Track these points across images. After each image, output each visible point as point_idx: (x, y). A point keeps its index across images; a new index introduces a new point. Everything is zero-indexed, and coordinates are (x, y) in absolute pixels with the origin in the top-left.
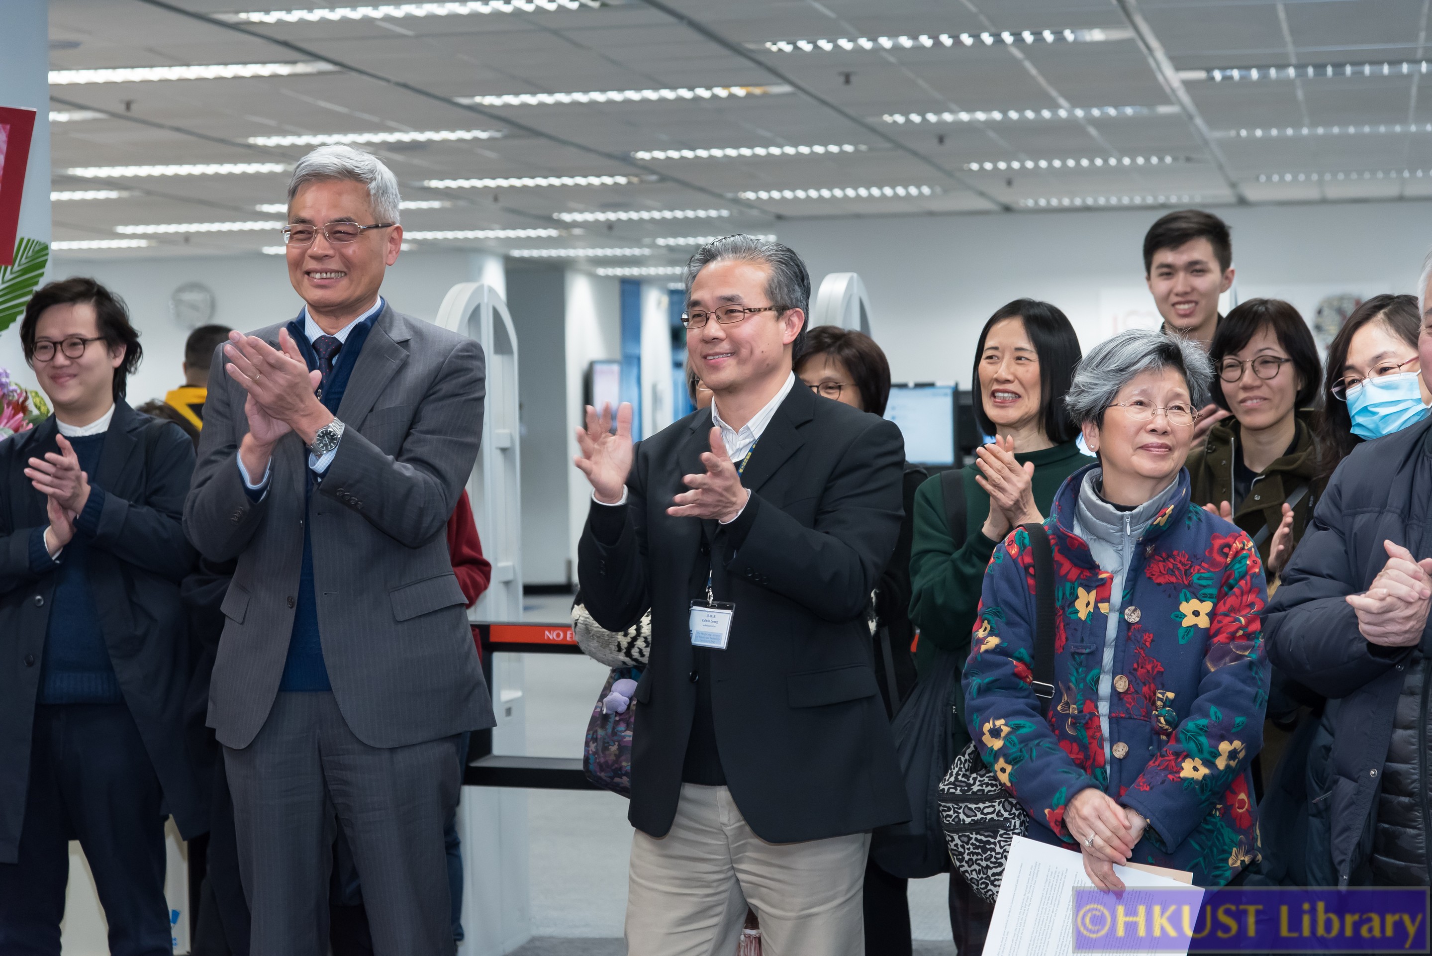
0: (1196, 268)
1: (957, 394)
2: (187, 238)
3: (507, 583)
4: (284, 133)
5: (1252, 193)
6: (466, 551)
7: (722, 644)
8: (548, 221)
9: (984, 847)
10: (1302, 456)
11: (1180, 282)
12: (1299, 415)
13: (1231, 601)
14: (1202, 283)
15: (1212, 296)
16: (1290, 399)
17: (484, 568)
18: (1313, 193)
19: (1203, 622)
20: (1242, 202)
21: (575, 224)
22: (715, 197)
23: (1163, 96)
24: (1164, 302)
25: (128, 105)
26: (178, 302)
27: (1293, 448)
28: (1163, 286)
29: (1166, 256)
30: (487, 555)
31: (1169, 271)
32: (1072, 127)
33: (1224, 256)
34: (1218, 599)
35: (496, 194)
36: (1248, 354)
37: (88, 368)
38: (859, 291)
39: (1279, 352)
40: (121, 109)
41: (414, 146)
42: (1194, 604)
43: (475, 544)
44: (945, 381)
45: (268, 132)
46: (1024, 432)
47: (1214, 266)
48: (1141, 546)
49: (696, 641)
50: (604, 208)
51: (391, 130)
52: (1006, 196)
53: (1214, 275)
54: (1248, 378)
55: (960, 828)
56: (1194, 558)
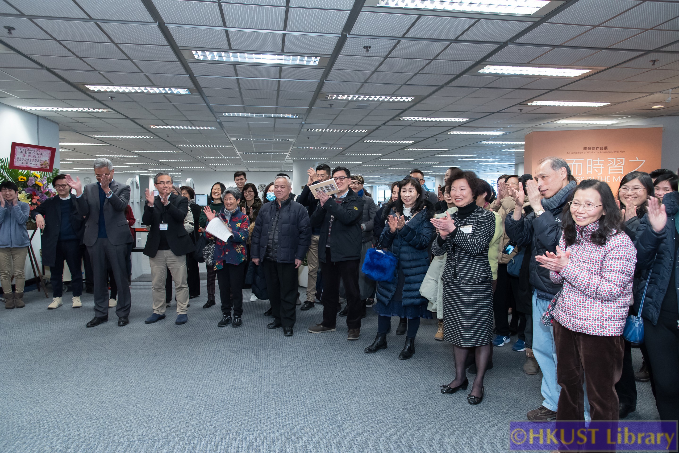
0: (241, 179)
1: (208, 196)
2: (86, 170)
3: (138, 222)
4: (102, 155)
5: (250, 170)
6: (131, 217)
7: (167, 229)
8: (146, 170)
9: (207, 257)
10: (255, 205)
11: (240, 181)
12: (255, 199)
13: (244, 223)
14: (242, 181)
15: (244, 183)
16: (253, 197)
17: (134, 220)
18: (258, 170)
19: (239, 226)
20: (248, 171)
21: (150, 170)
22: (172, 167)
23: (237, 156)
24: (237, 184)
25: (75, 149)
26: (85, 180)
27: (254, 204)
28: (237, 182)
29: (237, 178)
30: (135, 218)
31: (238, 180)
32: (224, 159)
33: (245, 178)
34: (242, 223)
35: (137, 165)
36: (248, 190)
37: (66, 189)
38: (192, 181)
39: (252, 190)
40: (73, 149)
41: (124, 157)
42: (238, 224)
43: (133, 216)
44: (206, 194)
45: (99, 154)
46: (218, 200)
47: (244, 179)
48: (232, 216)
49: (161, 229)
50: (155, 168)
51: (120, 155)
52: (215, 169)
53: (244, 180)
54: (248, 194)
55: (205, 255)
56: (239, 218)
